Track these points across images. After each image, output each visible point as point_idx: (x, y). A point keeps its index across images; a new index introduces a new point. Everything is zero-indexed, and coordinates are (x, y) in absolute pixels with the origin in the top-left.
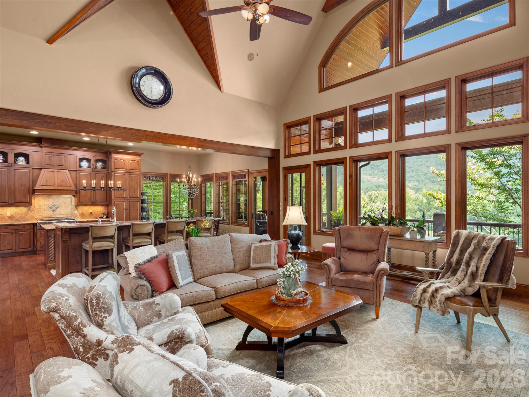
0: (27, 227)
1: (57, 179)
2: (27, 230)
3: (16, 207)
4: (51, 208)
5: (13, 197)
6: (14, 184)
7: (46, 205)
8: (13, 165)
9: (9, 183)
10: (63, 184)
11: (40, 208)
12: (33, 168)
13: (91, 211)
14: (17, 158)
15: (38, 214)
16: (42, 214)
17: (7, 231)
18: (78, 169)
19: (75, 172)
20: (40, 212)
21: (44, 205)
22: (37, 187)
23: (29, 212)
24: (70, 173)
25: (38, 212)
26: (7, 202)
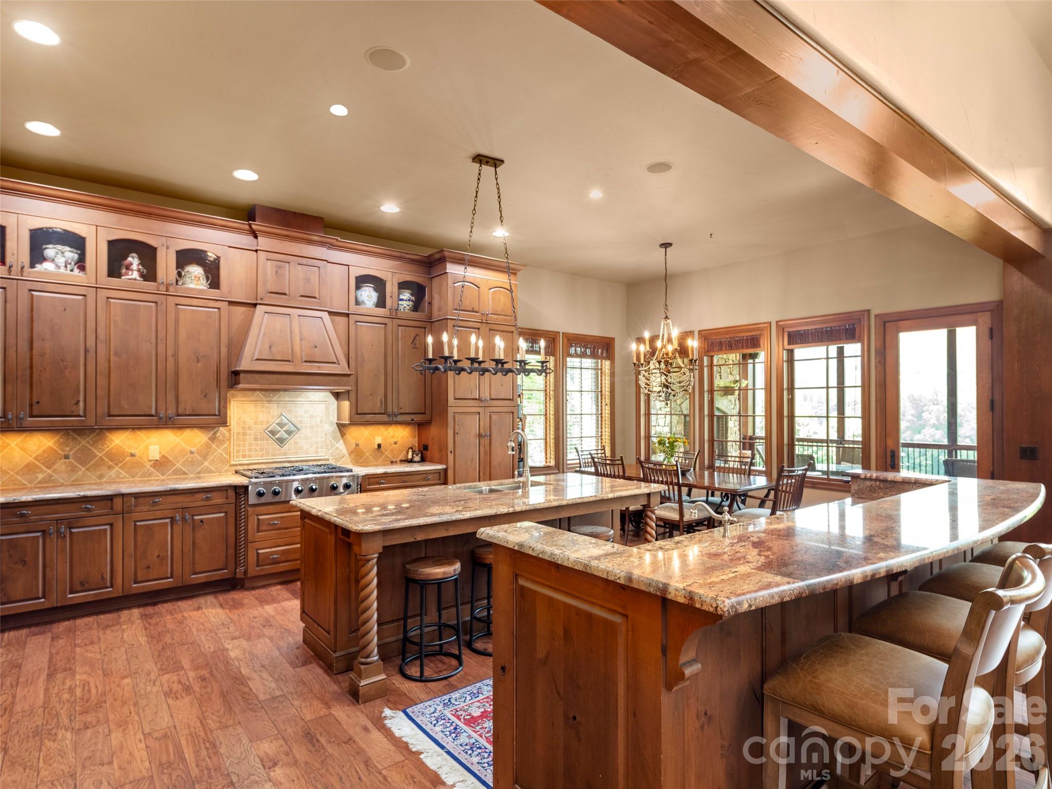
0: (218, 499)
1: (301, 340)
2: (217, 508)
3: (175, 431)
4: (273, 433)
5: (171, 396)
6: (176, 355)
7: (262, 423)
8: (171, 289)
9: (161, 348)
10: (318, 355)
11: (244, 434)
12: (231, 303)
13: (378, 440)
14: (183, 268)
15: (238, 451)
16: (250, 450)
17: (158, 514)
18: (353, 308)
19: (344, 319)
20: (244, 445)
21: (256, 423)
22: (245, 364)
23: (214, 446)
24: (333, 322)
25: (239, 445)
26: (153, 412)
